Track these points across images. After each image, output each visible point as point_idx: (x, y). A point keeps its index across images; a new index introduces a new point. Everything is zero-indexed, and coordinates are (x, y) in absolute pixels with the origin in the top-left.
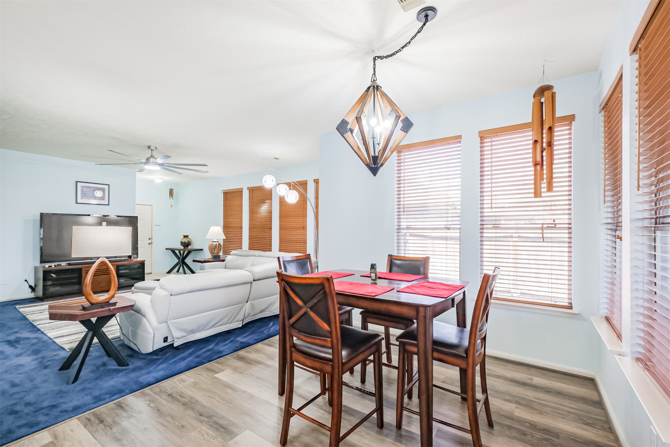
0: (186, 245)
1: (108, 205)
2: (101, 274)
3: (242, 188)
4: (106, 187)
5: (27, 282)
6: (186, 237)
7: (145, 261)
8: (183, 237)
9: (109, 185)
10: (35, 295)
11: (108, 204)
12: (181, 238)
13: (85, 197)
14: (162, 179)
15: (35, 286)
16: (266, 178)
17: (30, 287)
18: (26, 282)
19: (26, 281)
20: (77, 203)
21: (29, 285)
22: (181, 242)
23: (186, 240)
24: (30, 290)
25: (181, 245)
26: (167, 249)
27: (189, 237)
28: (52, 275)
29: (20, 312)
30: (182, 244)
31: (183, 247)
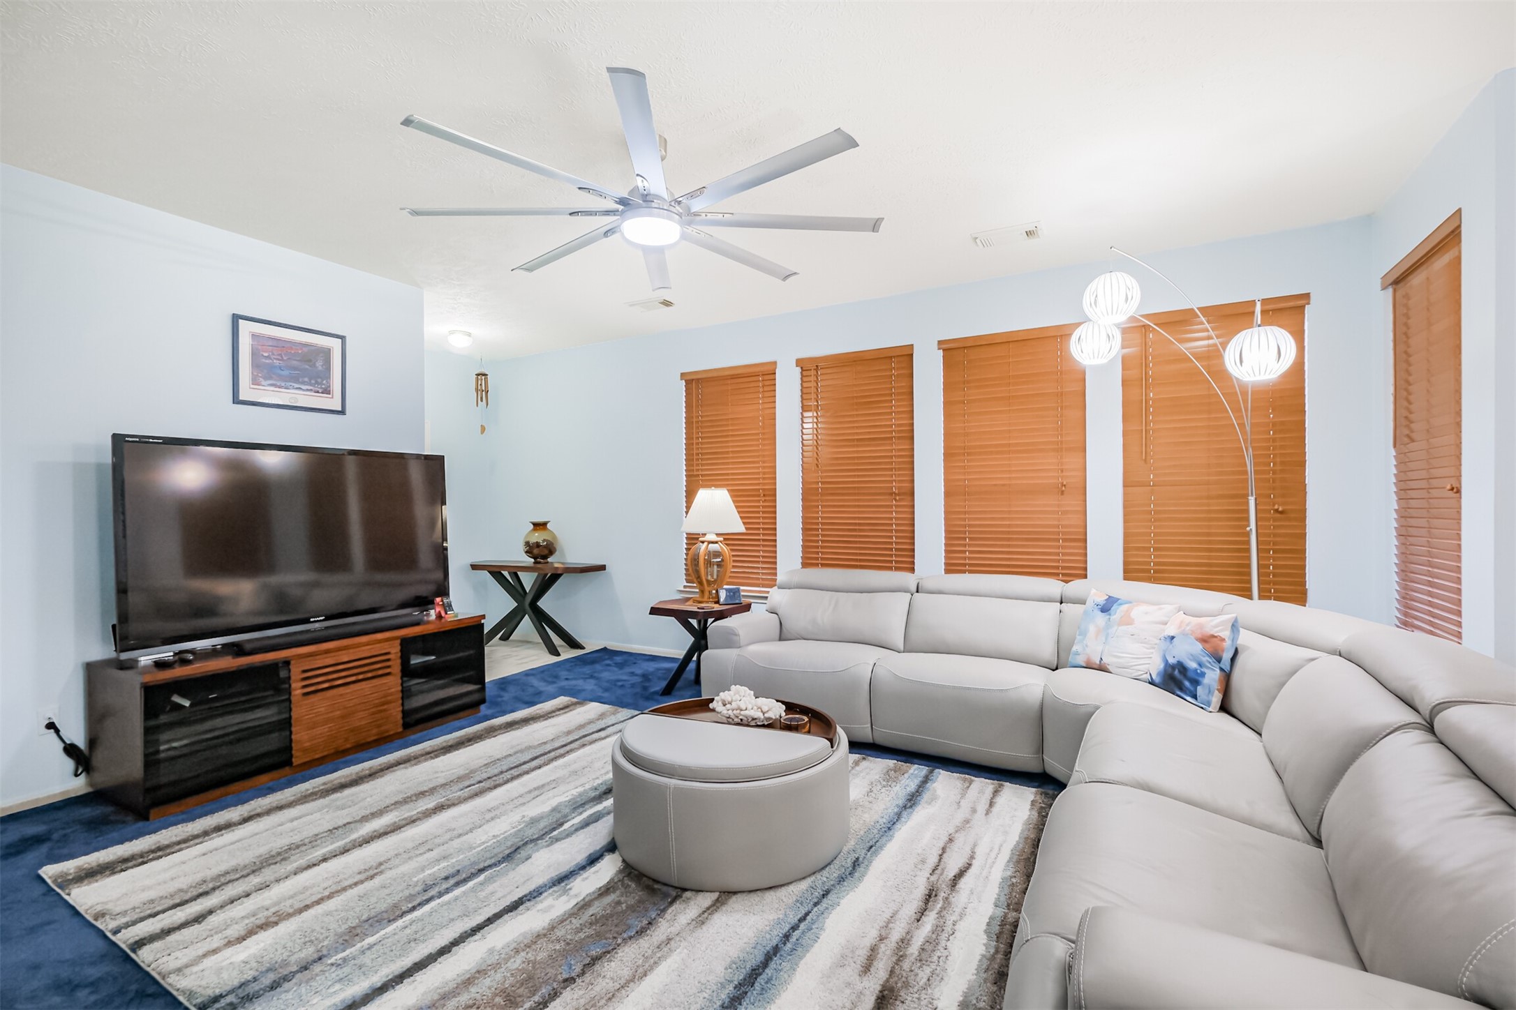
0: (541, 552)
1: (342, 412)
2: (353, 679)
3: (775, 363)
4: (335, 344)
5: (57, 731)
6: (539, 526)
7: (483, 617)
8: (532, 526)
9: (342, 338)
10: (91, 784)
11: (340, 409)
12: (523, 532)
13: (265, 378)
14: (469, 335)
15: (92, 742)
16: (1096, 289)
17: (70, 750)
18: (52, 731)
19: (51, 726)
20: (236, 400)
21: (62, 745)
22: (527, 544)
23: (538, 537)
24: (69, 764)
25: (526, 552)
26: (475, 567)
27: (548, 526)
28: (177, 699)
29: (76, 913)
30: (531, 549)
31: (533, 560)
